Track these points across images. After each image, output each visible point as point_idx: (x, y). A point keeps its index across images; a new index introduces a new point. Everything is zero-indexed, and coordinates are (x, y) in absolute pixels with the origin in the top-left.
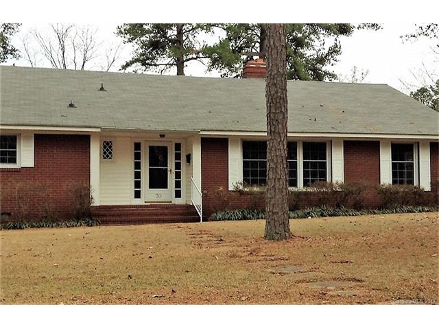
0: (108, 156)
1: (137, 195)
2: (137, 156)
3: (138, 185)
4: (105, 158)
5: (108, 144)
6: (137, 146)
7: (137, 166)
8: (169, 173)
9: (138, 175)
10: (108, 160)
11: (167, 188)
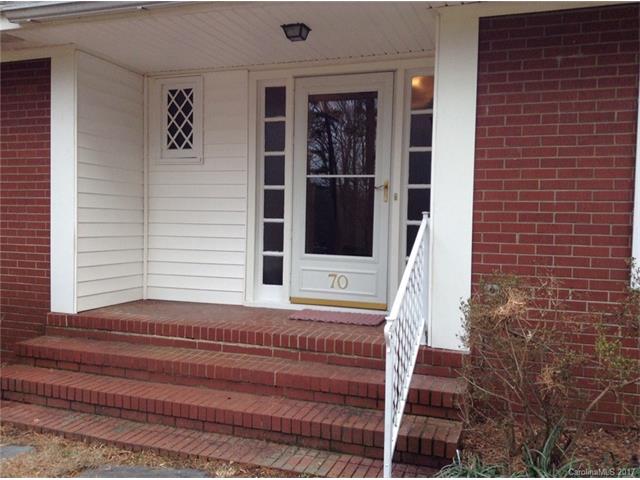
0: (180, 140)
1: (273, 274)
2: (274, 137)
3: (273, 237)
4: (173, 147)
5: (180, 98)
6: (275, 99)
7: (274, 171)
8: (378, 196)
9: (273, 204)
10: (180, 151)
11: (369, 254)
